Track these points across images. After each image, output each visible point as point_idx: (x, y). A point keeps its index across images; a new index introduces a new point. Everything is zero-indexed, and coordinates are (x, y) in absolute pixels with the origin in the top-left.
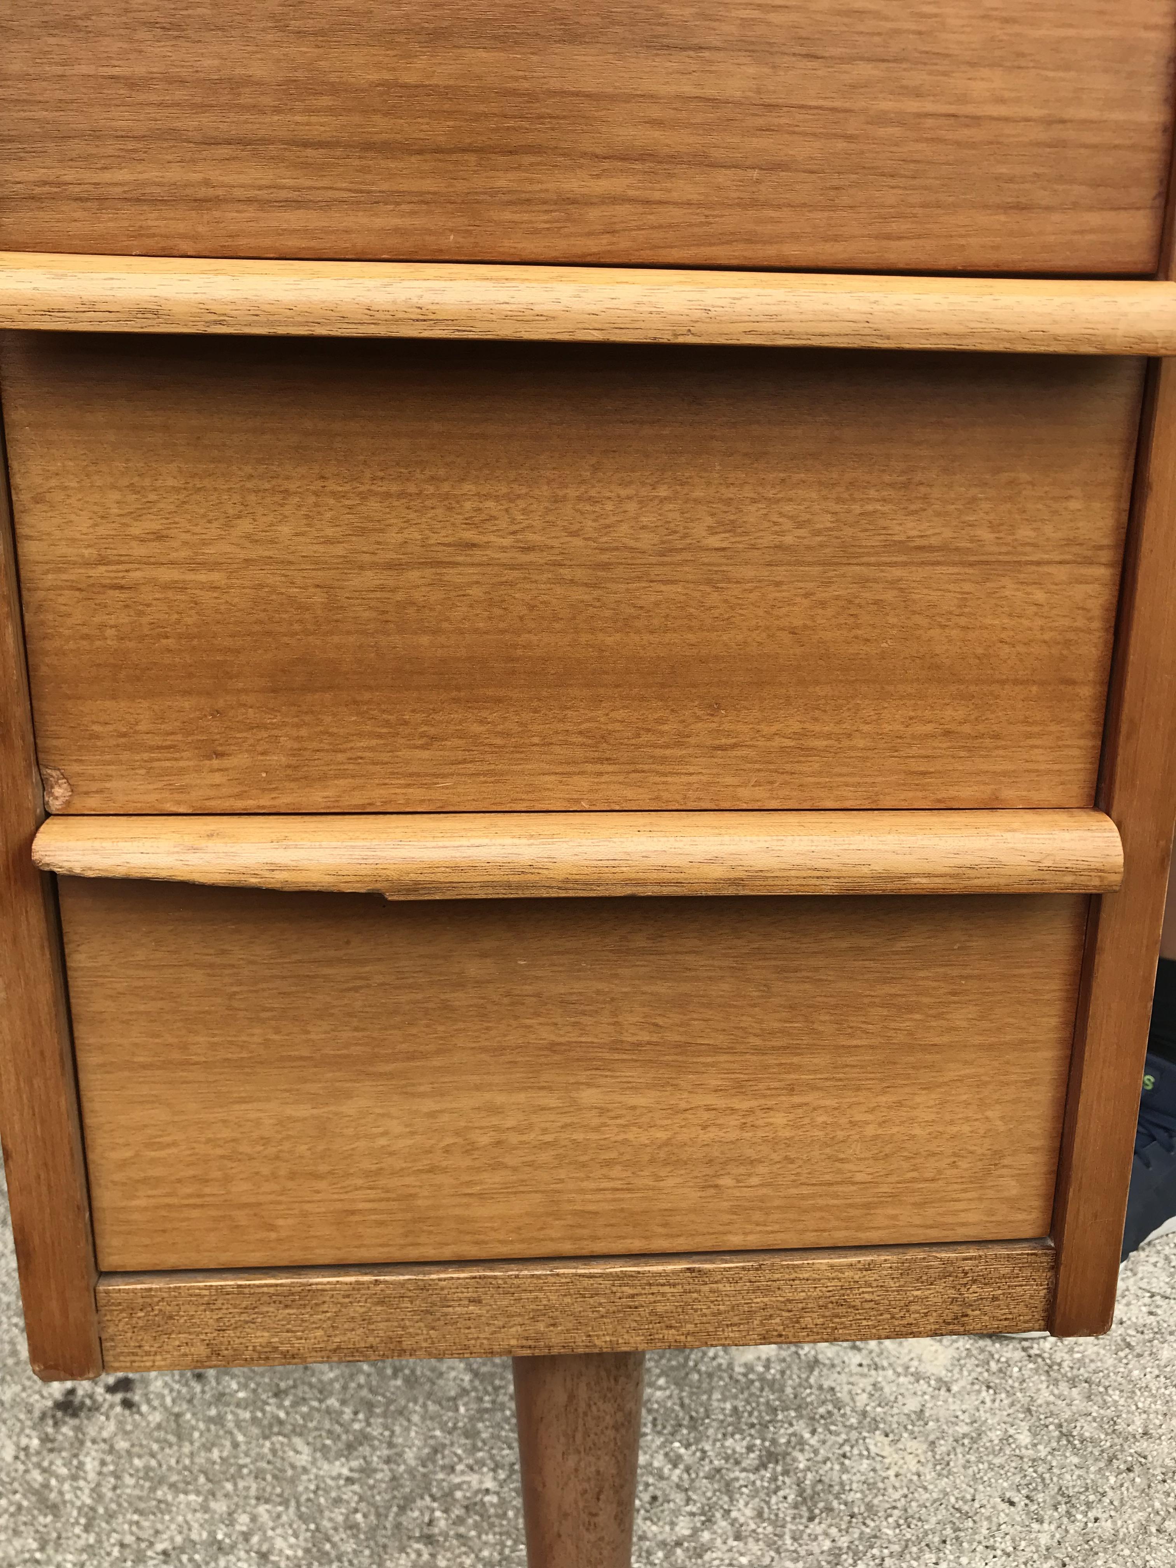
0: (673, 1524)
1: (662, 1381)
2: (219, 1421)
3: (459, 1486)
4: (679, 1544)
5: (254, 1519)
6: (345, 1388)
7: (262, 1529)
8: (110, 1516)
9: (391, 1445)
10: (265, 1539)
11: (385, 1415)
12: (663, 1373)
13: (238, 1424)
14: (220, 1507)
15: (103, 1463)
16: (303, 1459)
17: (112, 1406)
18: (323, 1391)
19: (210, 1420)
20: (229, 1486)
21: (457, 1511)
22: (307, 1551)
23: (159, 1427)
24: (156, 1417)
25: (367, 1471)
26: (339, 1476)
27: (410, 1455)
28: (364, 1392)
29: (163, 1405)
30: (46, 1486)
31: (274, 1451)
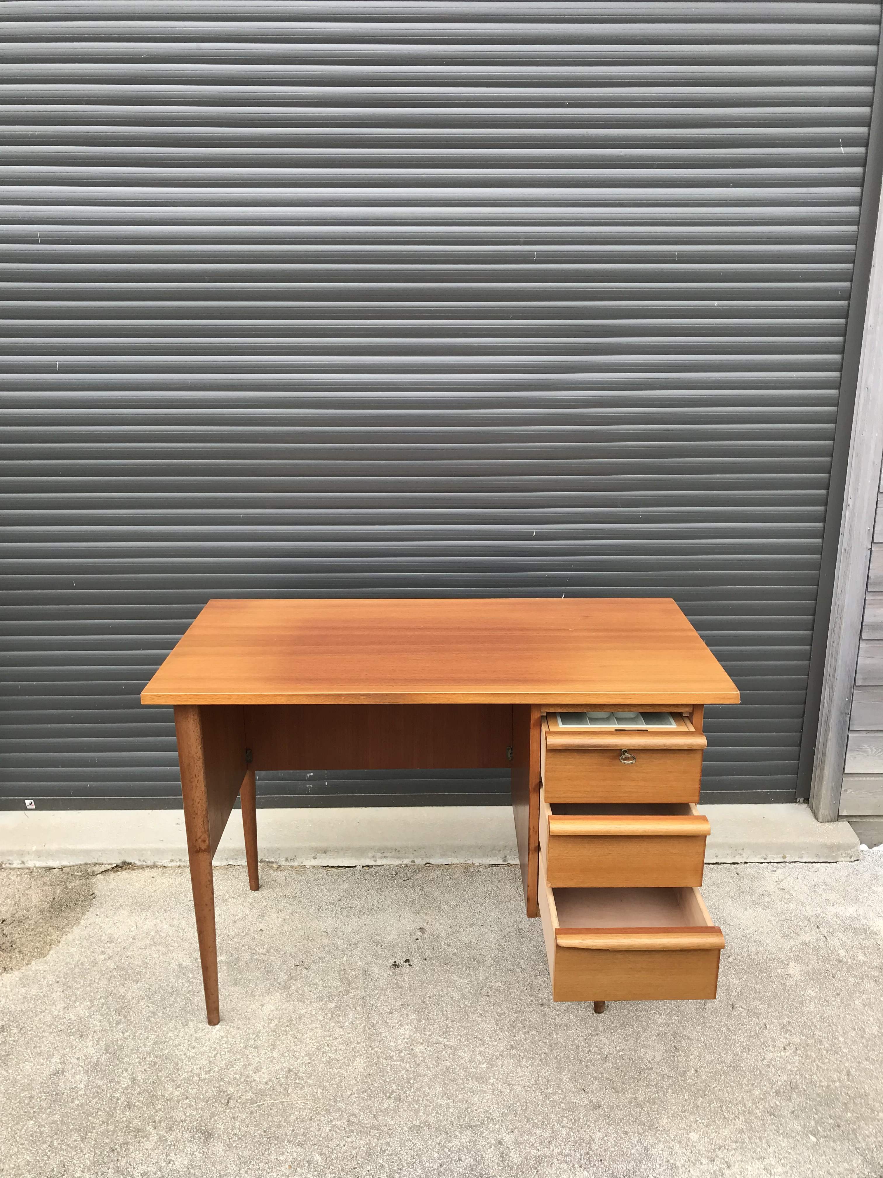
0: (543, 995)
1: (541, 964)
2: (433, 969)
3: (493, 986)
4: (544, 998)
5: (447, 991)
6: (462, 963)
7: (450, 992)
8: (415, 989)
9: (476, 976)
10: (451, 995)
11: (473, 970)
12: (542, 962)
13: (438, 971)
14: (439, 988)
15: (409, 978)
16: (456, 978)
17: (406, 966)
18: (457, 964)
19: (431, 969)
20: (440, 984)
21: (493, 991)
22: (461, 997)
23: (419, 971)
24: (418, 968)
25: (471, 982)
26: (465, 983)
27: (481, 979)
28: (467, 965)
29: (418, 965)
30: (397, 983)
31: (448, 976)
